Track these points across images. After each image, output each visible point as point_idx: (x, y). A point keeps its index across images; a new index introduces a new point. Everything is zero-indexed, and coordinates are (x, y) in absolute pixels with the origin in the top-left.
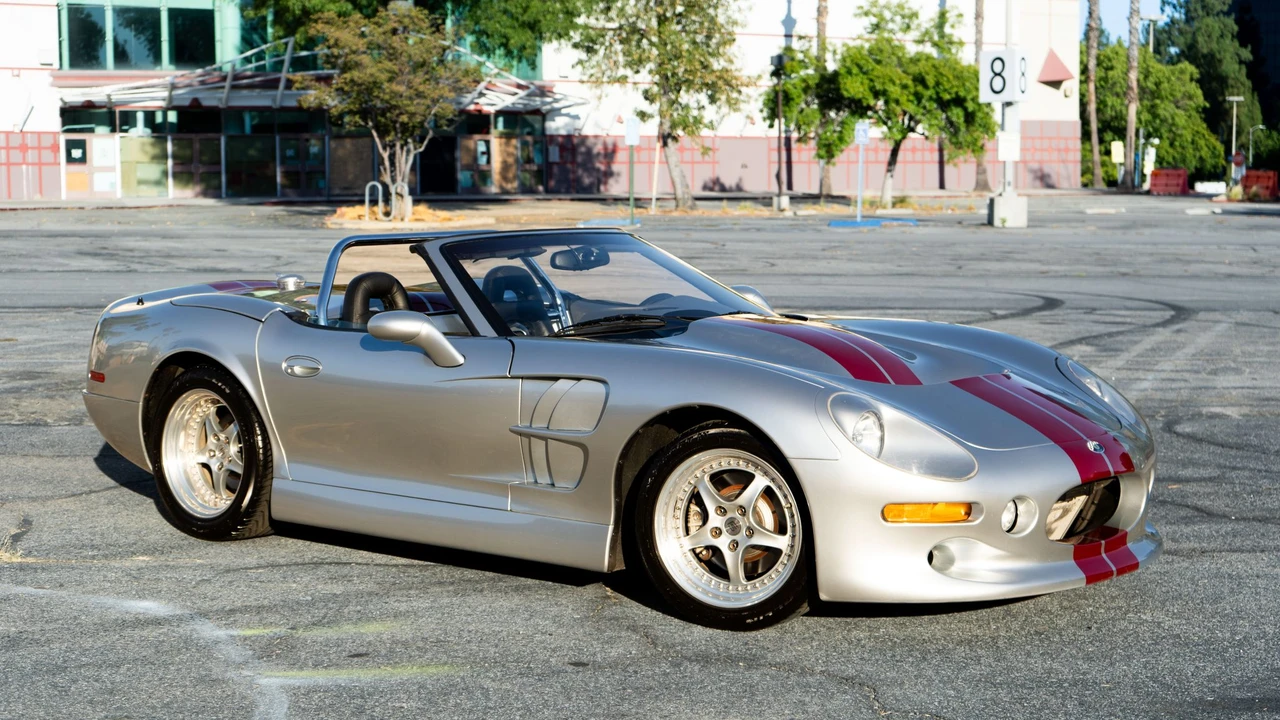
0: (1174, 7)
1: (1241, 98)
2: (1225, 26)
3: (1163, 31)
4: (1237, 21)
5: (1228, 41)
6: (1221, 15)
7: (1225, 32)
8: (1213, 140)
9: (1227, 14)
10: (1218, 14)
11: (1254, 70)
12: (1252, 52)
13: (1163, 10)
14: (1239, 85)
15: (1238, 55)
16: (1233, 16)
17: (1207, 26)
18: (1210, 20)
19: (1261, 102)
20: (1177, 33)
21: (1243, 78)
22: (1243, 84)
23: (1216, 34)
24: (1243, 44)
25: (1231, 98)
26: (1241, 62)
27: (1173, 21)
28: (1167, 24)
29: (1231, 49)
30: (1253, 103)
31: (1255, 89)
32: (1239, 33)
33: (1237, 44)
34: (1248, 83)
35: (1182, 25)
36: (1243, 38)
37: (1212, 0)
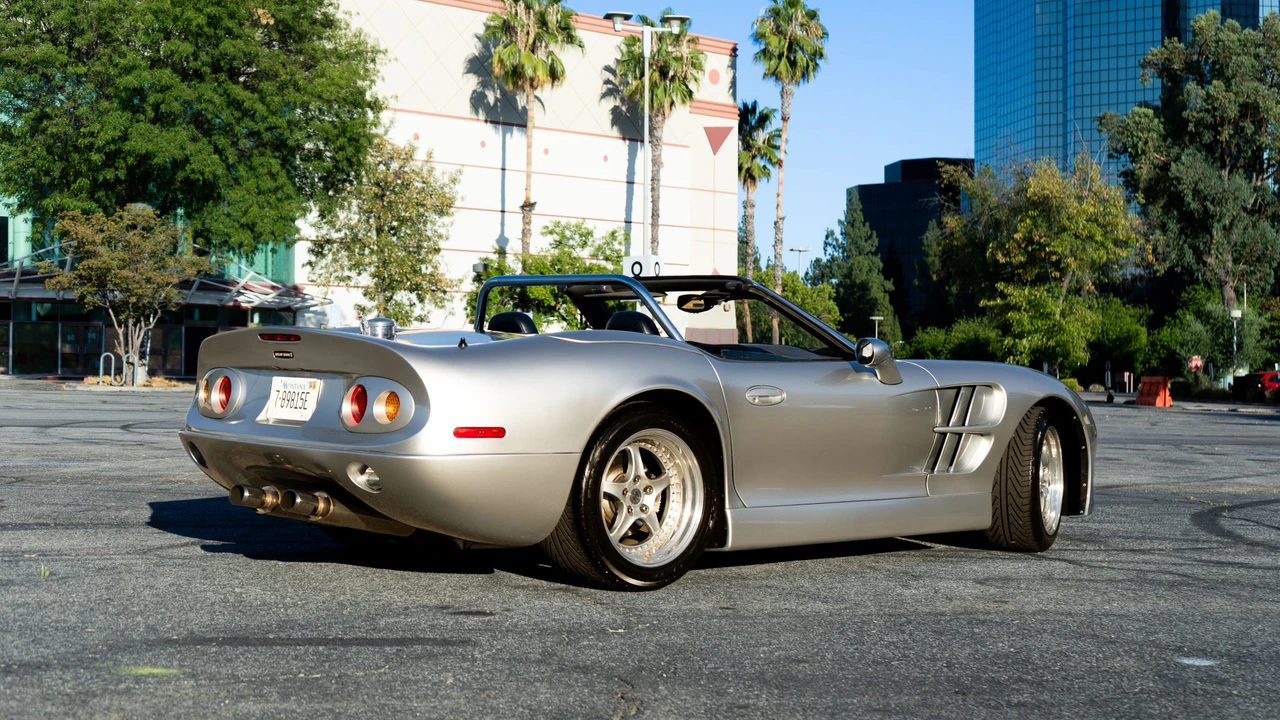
0: (834, 247)
1: (882, 318)
2: (873, 263)
3: (826, 266)
4: (883, 260)
5: (875, 275)
6: (870, 255)
7: (873, 268)
9: (875, 254)
10: (867, 254)
11: (895, 298)
12: (893, 284)
13: (826, 250)
14: (884, 308)
15: (883, 286)
16: (879, 256)
17: (860, 263)
18: (861, 258)
19: (901, 322)
20: (836, 268)
21: (886, 302)
22: (887, 308)
23: (866, 269)
24: (887, 278)
25: (874, 318)
26: (885, 291)
27: (833, 259)
28: (828, 261)
29: (878, 281)
30: (893, 323)
31: (896, 312)
32: (883, 269)
33: (882, 277)
34: (891, 308)
35: (840, 261)
36: (887, 273)
37: (863, 243)
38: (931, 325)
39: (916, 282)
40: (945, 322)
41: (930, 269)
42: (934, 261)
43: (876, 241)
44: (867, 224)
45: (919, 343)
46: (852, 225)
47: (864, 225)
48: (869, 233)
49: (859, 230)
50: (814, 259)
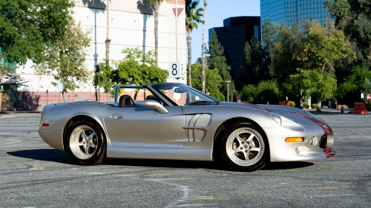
0: (206, 53)
1: (230, 81)
2: (222, 59)
4: (226, 58)
5: (223, 63)
6: (221, 56)
7: (223, 61)
8: (221, 94)
9: (223, 55)
10: (220, 55)
11: (231, 73)
12: (231, 67)
13: (202, 54)
14: (228, 77)
15: (227, 68)
16: (225, 56)
17: (217, 59)
18: (218, 57)
19: (235, 83)
20: (208, 61)
21: (229, 75)
22: (229, 77)
23: (220, 62)
24: (228, 65)
25: (227, 81)
26: (228, 70)
29: (225, 66)
30: (232, 83)
31: (232, 78)
32: (227, 61)
33: (226, 64)
34: (230, 77)
36: (228, 63)
37: (218, 51)
38: (249, 84)
39: (242, 67)
40: (256, 83)
41: (247, 61)
42: (248, 59)
43: (223, 50)
44: (220, 43)
45: (245, 91)
46: (213, 44)
47: (218, 44)
48: (220, 47)
49: (216, 45)
50: (198, 58)
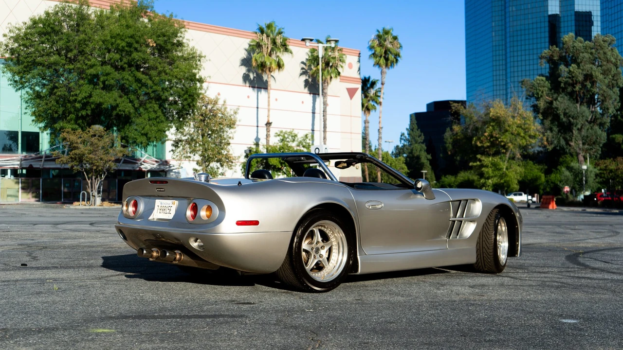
0: (405, 140)
1: (426, 171)
3: (401, 149)
4: (426, 146)
5: (423, 152)
6: (421, 143)
9: (423, 143)
10: (419, 143)
11: (433, 163)
12: (432, 156)
13: (401, 142)
14: (427, 167)
15: (427, 157)
16: (425, 144)
17: (416, 147)
18: (416, 145)
20: (405, 149)
21: (428, 164)
23: (419, 150)
24: (428, 153)
25: (423, 171)
26: (428, 159)
27: (404, 146)
28: (402, 146)
29: (424, 155)
30: (432, 174)
31: (433, 169)
32: (427, 149)
33: (426, 153)
34: (430, 167)
35: (407, 147)
36: (428, 151)
37: (417, 138)
39: (441, 155)
40: (455, 173)
41: (447, 149)
42: (449, 146)
43: (423, 137)
44: (419, 130)
45: (443, 182)
46: (413, 131)
47: (418, 130)
48: (420, 134)
49: (416, 132)
50: (396, 146)
